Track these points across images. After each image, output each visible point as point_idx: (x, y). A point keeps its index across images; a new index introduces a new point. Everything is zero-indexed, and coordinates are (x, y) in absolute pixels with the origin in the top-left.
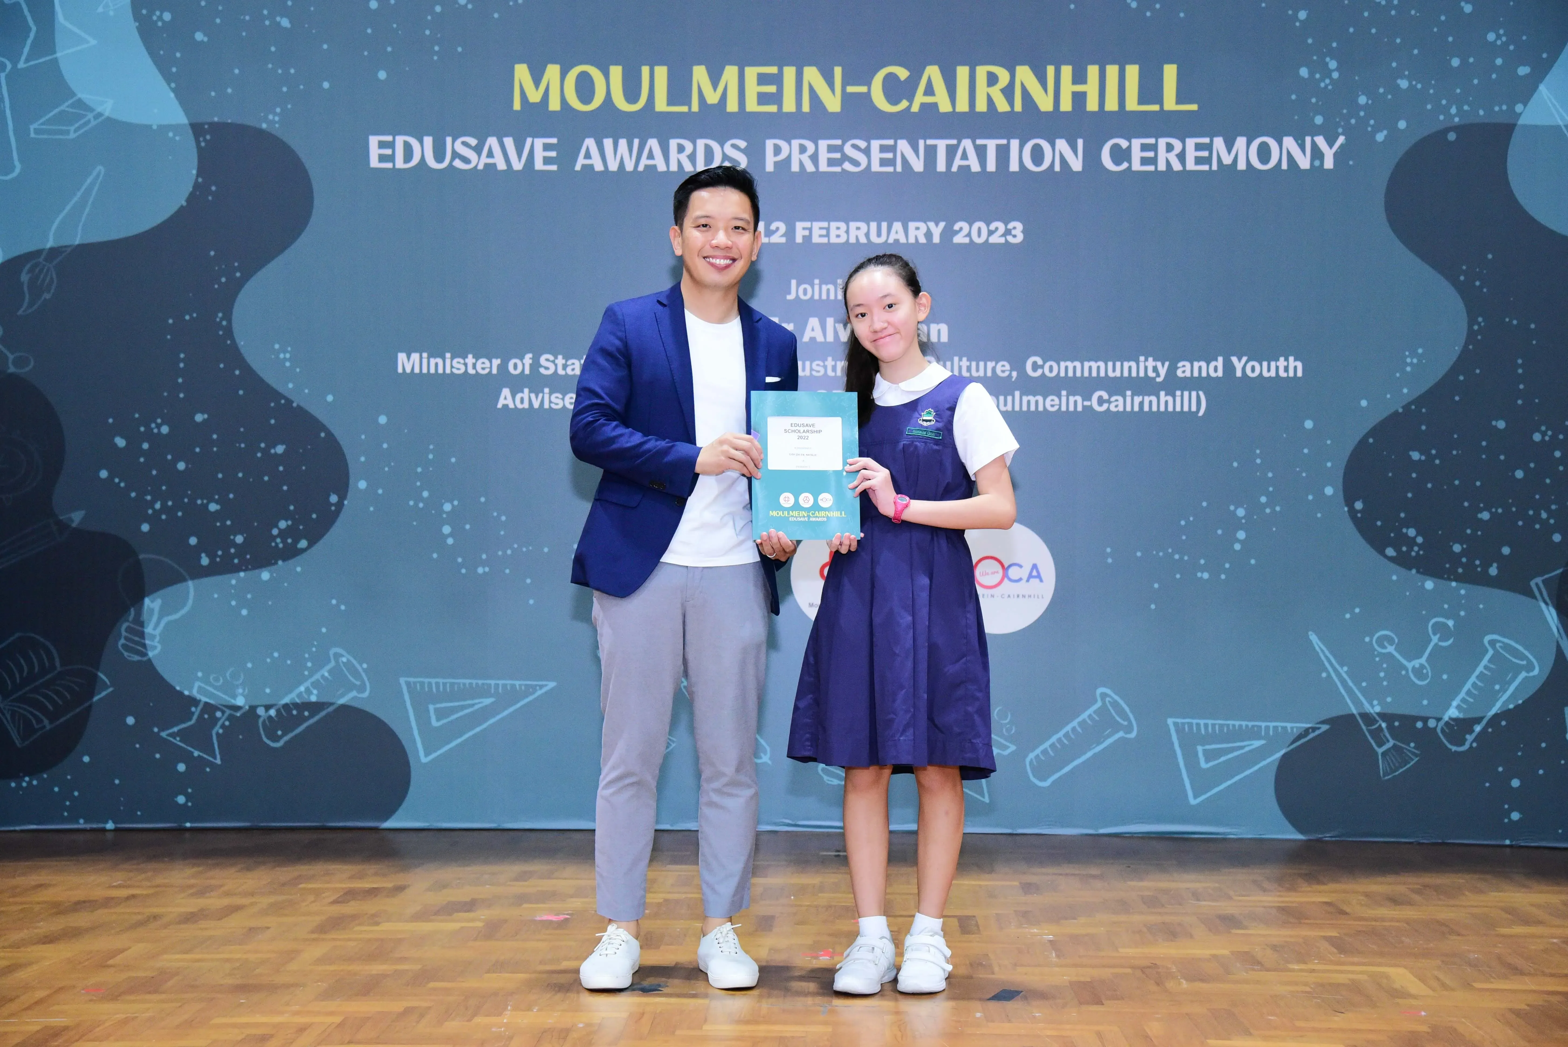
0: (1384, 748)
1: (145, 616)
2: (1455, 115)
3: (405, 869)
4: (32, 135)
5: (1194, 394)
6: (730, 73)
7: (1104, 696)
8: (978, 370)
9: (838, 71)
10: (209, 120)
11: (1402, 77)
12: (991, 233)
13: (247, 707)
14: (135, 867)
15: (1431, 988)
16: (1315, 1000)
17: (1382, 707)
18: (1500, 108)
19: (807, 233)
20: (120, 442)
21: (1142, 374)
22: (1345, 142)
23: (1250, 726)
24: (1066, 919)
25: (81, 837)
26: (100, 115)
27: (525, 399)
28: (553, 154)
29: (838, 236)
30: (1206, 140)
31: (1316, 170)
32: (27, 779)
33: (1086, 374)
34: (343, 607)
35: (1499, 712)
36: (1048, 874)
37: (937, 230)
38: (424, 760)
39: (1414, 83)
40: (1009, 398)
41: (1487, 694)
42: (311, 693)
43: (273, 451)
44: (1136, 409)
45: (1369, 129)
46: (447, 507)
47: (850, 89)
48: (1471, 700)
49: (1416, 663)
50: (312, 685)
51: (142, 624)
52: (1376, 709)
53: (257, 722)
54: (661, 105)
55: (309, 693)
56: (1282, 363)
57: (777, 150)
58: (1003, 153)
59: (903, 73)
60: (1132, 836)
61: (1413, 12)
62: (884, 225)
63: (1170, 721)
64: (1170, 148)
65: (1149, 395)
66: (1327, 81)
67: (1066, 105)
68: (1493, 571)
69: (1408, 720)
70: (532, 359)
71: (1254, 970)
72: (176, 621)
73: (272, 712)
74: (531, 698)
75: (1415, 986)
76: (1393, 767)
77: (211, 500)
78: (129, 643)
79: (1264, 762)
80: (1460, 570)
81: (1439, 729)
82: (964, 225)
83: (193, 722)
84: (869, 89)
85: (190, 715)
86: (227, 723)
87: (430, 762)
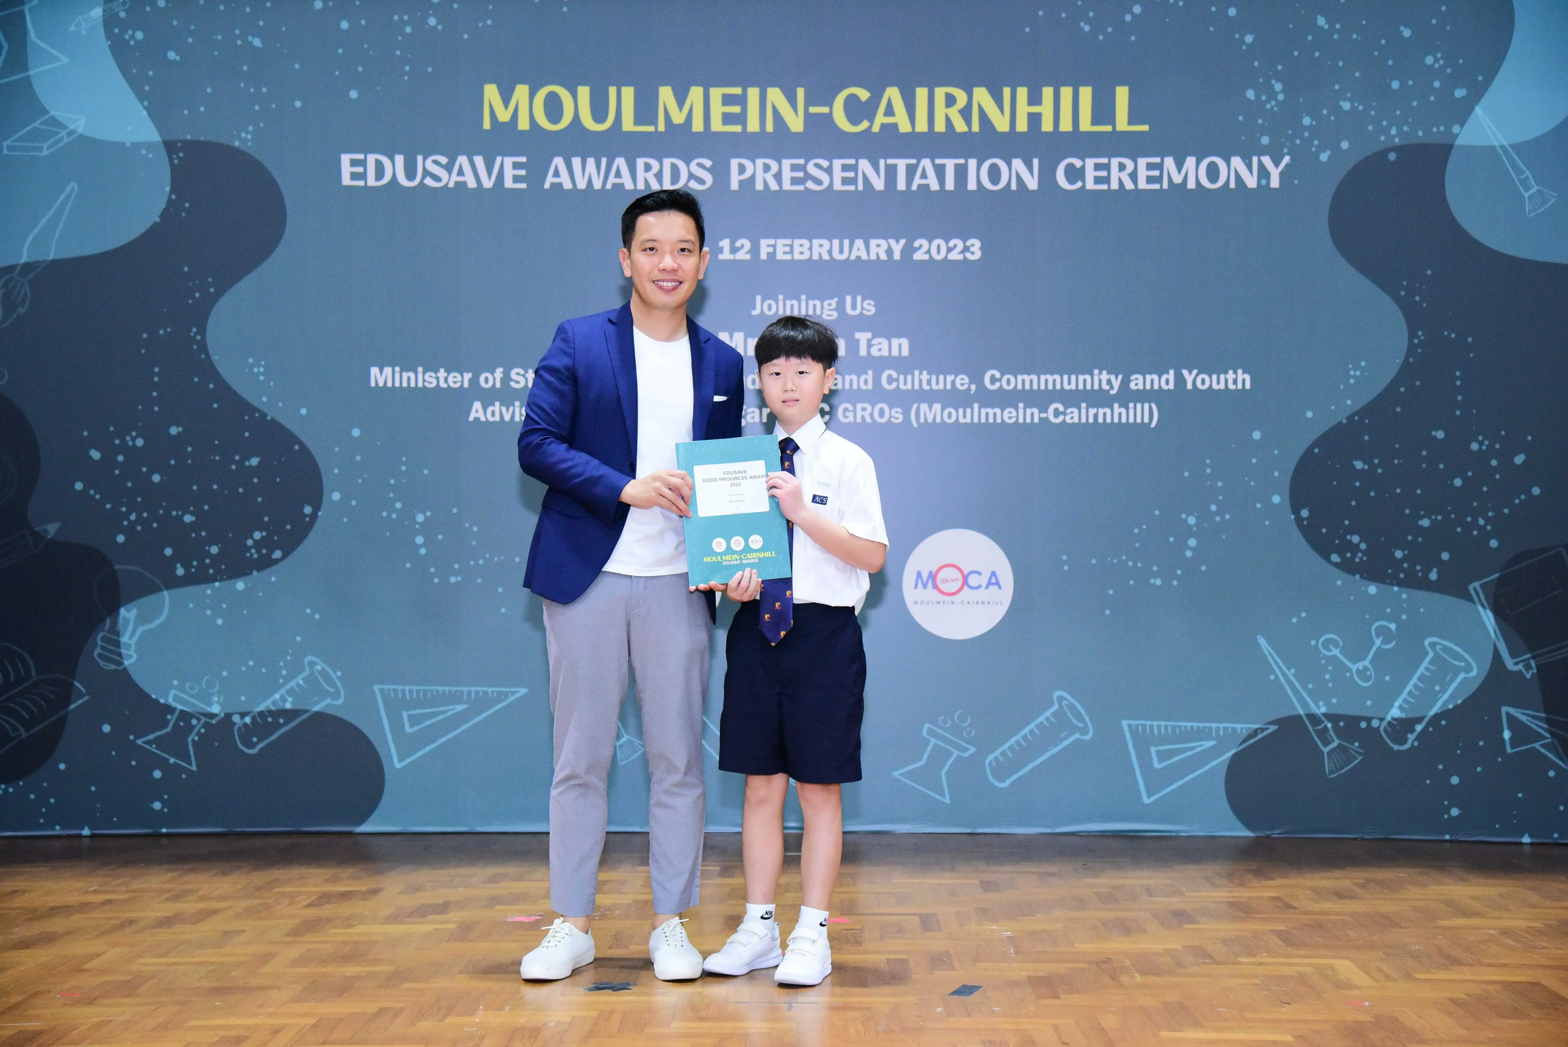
0: (1330, 747)
1: (121, 626)
2: (1395, 136)
3: (379, 872)
4: (5, 151)
5: (1146, 406)
6: (696, 94)
7: (1060, 699)
8: (937, 383)
9: (800, 92)
10: (182, 138)
11: (1346, 99)
12: (949, 250)
13: (223, 715)
14: (112, 872)
15: (1372, 977)
16: (1264, 992)
17: (1328, 708)
18: (1438, 129)
19: (771, 250)
20: (96, 455)
21: (1096, 387)
22: (1290, 162)
23: (1201, 728)
24: (1024, 915)
25: (57, 844)
26: (73, 132)
27: (496, 413)
28: (522, 172)
29: (802, 253)
30: (1157, 160)
31: (1263, 189)
33: (1043, 387)
34: (317, 617)
35: (1439, 712)
36: (1004, 872)
37: (897, 248)
38: (398, 765)
39: (1356, 104)
40: (968, 411)
41: (1426, 694)
42: (286, 701)
43: (247, 463)
44: (1091, 420)
45: (1314, 149)
46: (420, 518)
47: (813, 110)
48: (1413, 701)
49: (1360, 665)
50: (287, 693)
51: (118, 634)
52: (1321, 709)
53: (233, 729)
54: (628, 125)
55: (283, 699)
56: (1231, 375)
57: (742, 169)
58: (961, 173)
59: (863, 94)
60: (1088, 835)
61: (1354, 36)
62: (846, 242)
63: (1125, 723)
64: (1122, 167)
65: (1103, 407)
66: (1273, 103)
67: (1022, 126)
68: (1433, 576)
69: (1353, 721)
70: (503, 372)
71: (1205, 963)
72: (151, 630)
73: (248, 720)
74: (505, 703)
75: (1358, 977)
76: (1338, 766)
77: (186, 511)
78: (105, 653)
79: (1214, 763)
80: (1402, 576)
81: (1382, 729)
82: (924, 242)
83: (169, 729)
84: (831, 109)
85: (166, 722)
86: (203, 730)
87: (404, 767)
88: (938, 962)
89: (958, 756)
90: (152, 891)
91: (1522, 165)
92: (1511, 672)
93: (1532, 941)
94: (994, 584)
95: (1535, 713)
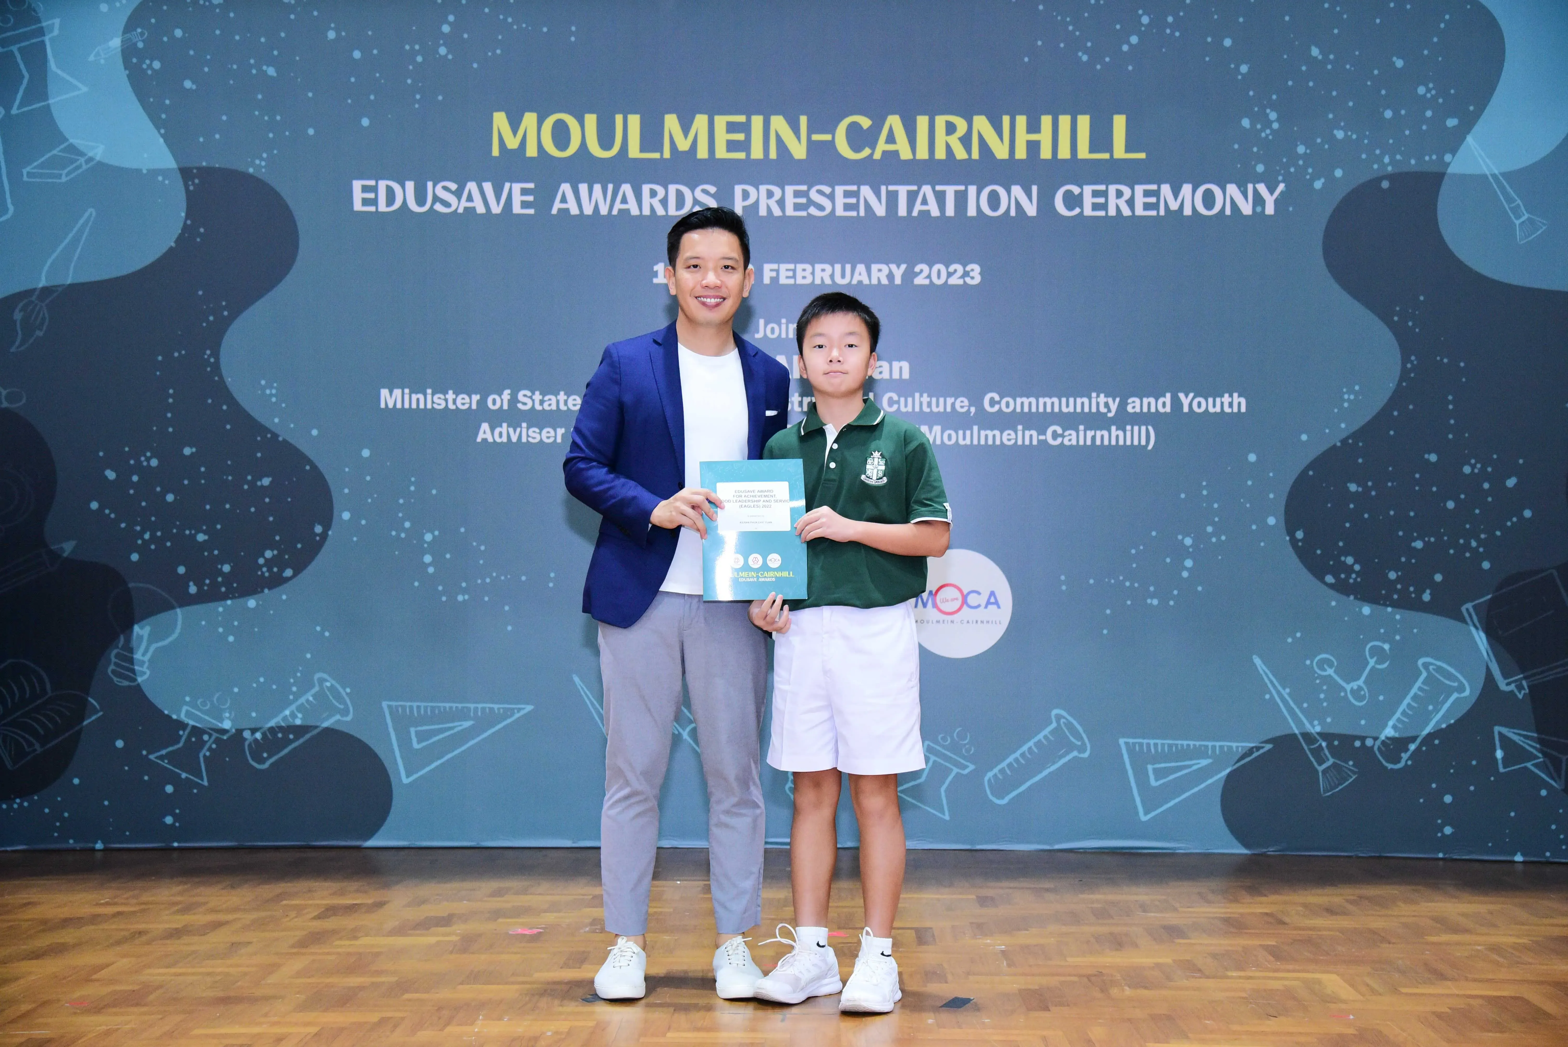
0: (1324, 766)
1: (134, 643)
2: (1387, 164)
3: (386, 886)
4: (25, 178)
5: (1143, 428)
6: (701, 121)
7: (1059, 717)
8: (938, 406)
9: (803, 120)
10: (197, 165)
11: (1339, 128)
12: (950, 275)
13: (234, 731)
14: (122, 885)
15: (1361, 994)
16: (1250, 1005)
17: (1322, 727)
18: (1431, 157)
19: (774, 274)
20: (111, 475)
21: (1094, 410)
22: (1284, 190)
23: (1198, 746)
24: (1019, 930)
25: (70, 857)
26: (91, 159)
27: (503, 433)
28: (530, 198)
29: (804, 278)
30: (1154, 187)
31: (1258, 216)
32: (18, 801)
33: (1041, 410)
34: (327, 634)
35: (1432, 731)
36: (1001, 888)
37: (898, 273)
38: (405, 781)
39: (1349, 133)
40: (968, 433)
41: (1420, 714)
42: (296, 717)
43: (259, 483)
44: (1089, 442)
45: (1308, 177)
46: (428, 537)
47: (816, 137)
48: (1406, 720)
49: (1354, 685)
50: (297, 709)
51: (131, 651)
52: (1316, 728)
53: (244, 745)
54: (634, 151)
55: (294, 716)
56: (1226, 399)
57: (746, 195)
58: (961, 199)
59: (865, 122)
60: (1085, 852)
61: (1348, 67)
62: (848, 267)
63: (1122, 741)
64: (1119, 194)
65: (1101, 430)
66: (1268, 131)
67: (1021, 153)
68: (1426, 597)
69: (1347, 740)
70: (510, 395)
71: (1194, 977)
72: (163, 647)
73: (258, 735)
74: (509, 721)
75: (1345, 991)
76: (1333, 784)
77: (199, 530)
78: (118, 669)
79: (1210, 781)
80: (1395, 597)
81: (1376, 748)
82: (924, 267)
83: (181, 745)
84: (833, 138)
85: (177, 739)
86: (214, 746)
87: (411, 784)
88: (931, 975)
89: (958, 773)
90: (163, 904)
91: (1513, 194)
92: (1504, 693)
93: (1520, 957)
94: (992, 604)
95: (1525, 733)
